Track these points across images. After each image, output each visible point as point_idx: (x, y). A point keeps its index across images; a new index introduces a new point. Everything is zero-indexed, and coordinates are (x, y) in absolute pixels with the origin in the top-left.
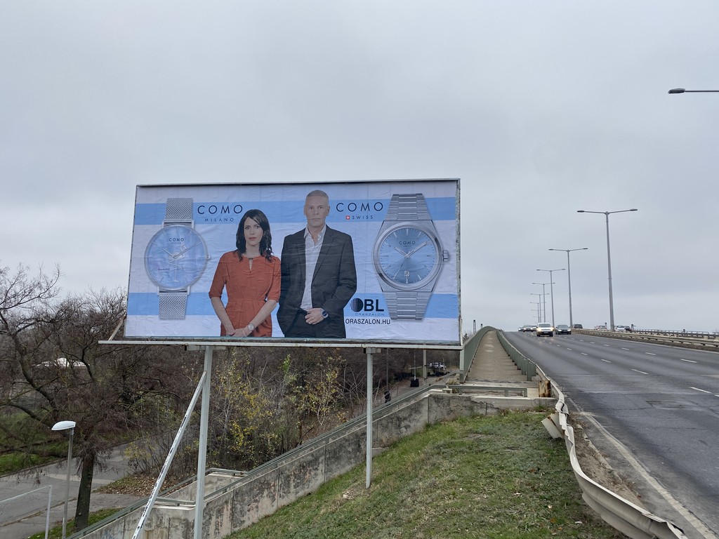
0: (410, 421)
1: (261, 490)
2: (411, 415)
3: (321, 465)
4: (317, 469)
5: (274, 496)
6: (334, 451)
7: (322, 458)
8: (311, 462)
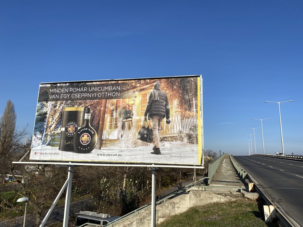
0: (180, 205)
2: (180, 201)
6: (141, 219)
7: (135, 223)
8: (129, 224)
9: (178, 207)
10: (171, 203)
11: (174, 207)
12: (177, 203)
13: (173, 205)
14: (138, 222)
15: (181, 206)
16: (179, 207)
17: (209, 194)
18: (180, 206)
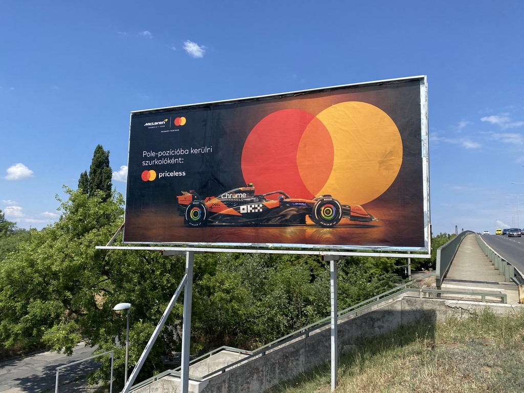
0: (383, 322)
1: (252, 374)
2: (383, 316)
3: (301, 356)
4: (298, 360)
5: (262, 380)
6: (313, 344)
7: (302, 351)
8: (293, 353)
9: (380, 327)
10: (366, 319)
11: (373, 326)
12: (378, 320)
13: (371, 322)
14: (307, 349)
15: (385, 325)
16: (383, 327)
17: (439, 305)
18: (383, 325)
